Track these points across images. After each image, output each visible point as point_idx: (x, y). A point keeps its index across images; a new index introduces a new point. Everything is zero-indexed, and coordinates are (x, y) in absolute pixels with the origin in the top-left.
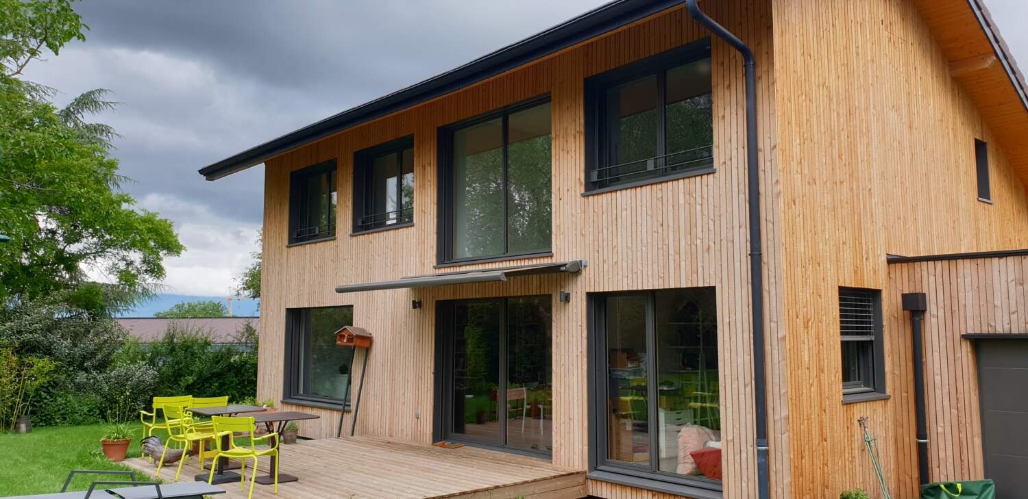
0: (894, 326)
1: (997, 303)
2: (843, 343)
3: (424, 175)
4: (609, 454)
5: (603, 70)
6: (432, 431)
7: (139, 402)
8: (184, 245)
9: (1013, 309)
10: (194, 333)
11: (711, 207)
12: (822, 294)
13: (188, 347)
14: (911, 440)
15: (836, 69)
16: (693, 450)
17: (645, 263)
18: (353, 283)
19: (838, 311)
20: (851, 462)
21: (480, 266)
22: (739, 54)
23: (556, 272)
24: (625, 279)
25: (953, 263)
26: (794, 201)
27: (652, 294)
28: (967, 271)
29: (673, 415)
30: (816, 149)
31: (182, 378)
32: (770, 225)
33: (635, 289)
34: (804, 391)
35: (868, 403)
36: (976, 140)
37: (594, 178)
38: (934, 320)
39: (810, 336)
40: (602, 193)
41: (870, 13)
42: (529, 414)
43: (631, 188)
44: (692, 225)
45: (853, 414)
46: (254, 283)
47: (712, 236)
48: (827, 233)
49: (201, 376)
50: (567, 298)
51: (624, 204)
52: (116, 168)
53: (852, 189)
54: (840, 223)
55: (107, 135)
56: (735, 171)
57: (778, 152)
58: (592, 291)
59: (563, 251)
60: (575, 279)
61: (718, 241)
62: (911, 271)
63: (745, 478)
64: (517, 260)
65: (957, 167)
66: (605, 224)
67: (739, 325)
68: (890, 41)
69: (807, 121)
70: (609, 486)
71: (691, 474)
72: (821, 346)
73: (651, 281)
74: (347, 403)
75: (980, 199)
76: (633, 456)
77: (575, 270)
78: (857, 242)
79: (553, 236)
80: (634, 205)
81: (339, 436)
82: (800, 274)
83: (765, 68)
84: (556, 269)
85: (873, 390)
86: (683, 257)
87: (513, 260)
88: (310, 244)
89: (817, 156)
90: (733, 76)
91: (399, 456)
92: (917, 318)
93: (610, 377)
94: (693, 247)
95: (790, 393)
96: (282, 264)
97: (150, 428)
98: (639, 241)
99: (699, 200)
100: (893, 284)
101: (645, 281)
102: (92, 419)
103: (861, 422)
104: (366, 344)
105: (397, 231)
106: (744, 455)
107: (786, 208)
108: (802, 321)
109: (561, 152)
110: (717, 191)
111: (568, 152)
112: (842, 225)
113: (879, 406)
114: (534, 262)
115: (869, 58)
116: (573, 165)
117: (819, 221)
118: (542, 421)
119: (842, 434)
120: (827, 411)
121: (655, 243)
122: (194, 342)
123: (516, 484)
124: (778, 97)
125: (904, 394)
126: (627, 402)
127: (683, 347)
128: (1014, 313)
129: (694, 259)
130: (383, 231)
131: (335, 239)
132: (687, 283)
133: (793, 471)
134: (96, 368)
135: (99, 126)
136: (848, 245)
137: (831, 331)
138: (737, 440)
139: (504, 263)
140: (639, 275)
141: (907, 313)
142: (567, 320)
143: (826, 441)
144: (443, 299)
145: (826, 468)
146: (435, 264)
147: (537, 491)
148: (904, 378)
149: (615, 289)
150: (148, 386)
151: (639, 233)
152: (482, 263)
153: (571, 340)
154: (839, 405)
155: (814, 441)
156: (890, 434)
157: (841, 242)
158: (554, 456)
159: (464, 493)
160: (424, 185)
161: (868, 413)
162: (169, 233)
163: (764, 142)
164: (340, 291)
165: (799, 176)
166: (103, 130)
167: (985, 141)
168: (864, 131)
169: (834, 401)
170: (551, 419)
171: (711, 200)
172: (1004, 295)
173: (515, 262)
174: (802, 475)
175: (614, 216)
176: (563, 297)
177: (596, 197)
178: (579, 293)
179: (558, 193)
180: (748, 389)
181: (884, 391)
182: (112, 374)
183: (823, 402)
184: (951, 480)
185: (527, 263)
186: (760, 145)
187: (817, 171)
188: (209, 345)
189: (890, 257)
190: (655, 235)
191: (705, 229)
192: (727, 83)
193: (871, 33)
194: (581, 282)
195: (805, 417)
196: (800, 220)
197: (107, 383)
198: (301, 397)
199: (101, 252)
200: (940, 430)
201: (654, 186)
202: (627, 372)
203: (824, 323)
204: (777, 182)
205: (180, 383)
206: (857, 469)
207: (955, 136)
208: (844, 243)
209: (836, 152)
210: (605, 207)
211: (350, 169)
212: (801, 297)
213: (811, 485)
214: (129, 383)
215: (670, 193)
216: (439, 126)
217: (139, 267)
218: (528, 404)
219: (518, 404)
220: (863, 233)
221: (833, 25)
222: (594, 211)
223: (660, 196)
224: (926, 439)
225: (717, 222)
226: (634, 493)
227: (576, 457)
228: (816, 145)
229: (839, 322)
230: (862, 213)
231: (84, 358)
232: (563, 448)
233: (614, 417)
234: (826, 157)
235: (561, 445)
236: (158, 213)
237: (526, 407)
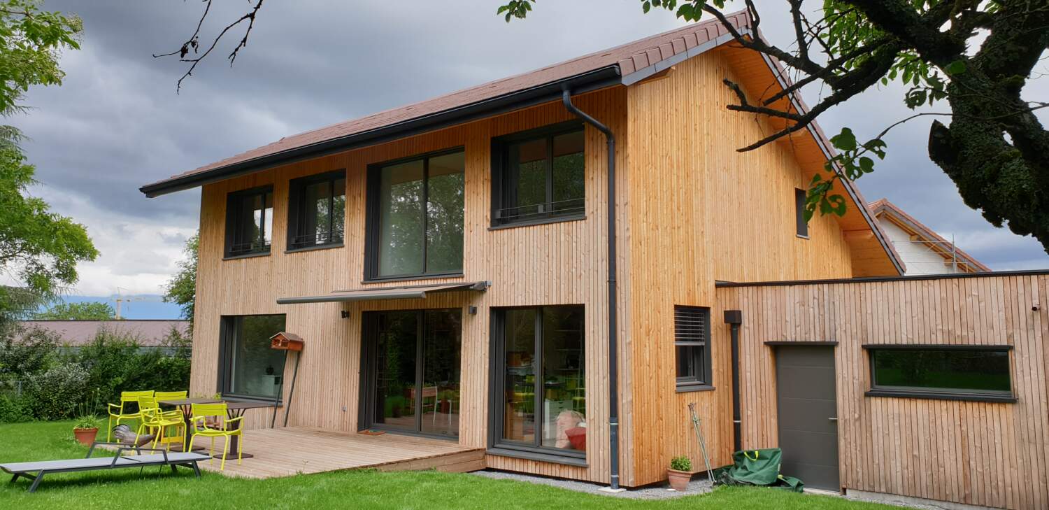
0: (720, 334)
1: (788, 319)
2: (676, 346)
3: (354, 204)
4: (504, 435)
5: (505, 133)
6: (357, 421)
7: (71, 402)
8: (99, 250)
9: (798, 324)
10: (122, 337)
11: (583, 245)
12: (661, 311)
13: (117, 350)
14: (730, 421)
15: (678, 143)
16: (567, 429)
17: (535, 284)
18: (293, 296)
19: (674, 323)
20: (682, 436)
21: (402, 283)
22: (604, 135)
23: (466, 290)
24: (520, 297)
25: (760, 288)
26: (641, 243)
27: (540, 309)
28: (769, 295)
29: (557, 404)
30: (659, 204)
31: (111, 379)
32: (623, 261)
33: (527, 304)
34: (645, 382)
35: (697, 393)
36: (797, 190)
37: (498, 216)
38: (746, 331)
39: (651, 341)
40: (504, 229)
41: (707, 97)
42: (439, 410)
43: (526, 226)
44: (569, 257)
45: (684, 400)
46: (185, 291)
47: (583, 266)
48: (666, 265)
49: (129, 377)
50: (474, 311)
51: (520, 238)
52: (32, 174)
53: (687, 233)
54: (677, 258)
55: (15, 138)
56: (599, 219)
57: (629, 208)
58: (494, 305)
59: (472, 273)
60: (481, 296)
61: (587, 270)
62: (732, 292)
63: (601, 447)
64: (434, 279)
65: (779, 211)
66: (506, 253)
67: (600, 333)
68: (723, 117)
69: (652, 183)
70: (503, 459)
71: (565, 448)
72: (659, 350)
73: (539, 298)
74: (280, 400)
75: (798, 235)
76: (523, 437)
77: (481, 289)
78: (691, 271)
79: (465, 261)
80: (528, 239)
81: (273, 427)
82: (644, 296)
83: (621, 146)
84: (466, 288)
85: (702, 383)
86: (562, 282)
87: (431, 279)
88: (246, 258)
89: (659, 209)
90: (599, 149)
91: (331, 441)
92: (735, 329)
93: (507, 375)
94: (570, 274)
95: (634, 383)
96: (217, 275)
97: (117, 418)
98: (531, 268)
99: (574, 239)
100: (719, 302)
101: (535, 298)
102: (26, 417)
103: (690, 407)
104: (299, 348)
105: (328, 251)
106: (602, 430)
107: (634, 247)
108: (644, 330)
109: (472, 194)
110: (587, 233)
111: (477, 195)
112: (679, 260)
113: (706, 395)
114: (449, 281)
115: (705, 132)
116: (482, 205)
117: (660, 256)
118: (450, 415)
119: (675, 415)
120: (663, 397)
121: (543, 270)
122: (123, 346)
123: (429, 457)
124: (630, 166)
125: (726, 387)
126: (520, 397)
127: (567, 350)
128: (798, 326)
129: (570, 284)
130: (316, 250)
131: (270, 255)
132: (565, 301)
133: (635, 440)
134: (29, 369)
135: (7, 128)
136: (683, 274)
137: (668, 338)
138: (597, 419)
139: (423, 281)
140: (531, 294)
141: (729, 325)
142: (474, 330)
143: (662, 420)
144: (368, 310)
145: (661, 440)
146: (362, 280)
147: (446, 463)
148: (725, 374)
149: (512, 305)
150: (81, 386)
151: (531, 262)
152: (404, 281)
153: (476, 345)
154: (673, 394)
155: (652, 420)
156: (715, 416)
157: (677, 272)
158: (460, 436)
159: (390, 463)
160: (354, 212)
161: (697, 401)
162: (84, 237)
163: (619, 200)
164: (280, 302)
165: (645, 224)
166: (11, 132)
167: (803, 189)
168: (699, 188)
169: (669, 390)
170: (458, 413)
171: (583, 239)
172: (793, 313)
173: (432, 281)
174: (642, 444)
175: (513, 248)
176: (471, 311)
177: (499, 232)
178: (484, 307)
179: (469, 227)
180: (605, 381)
181: (711, 385)
182: (46, 375)
183: (660, 391)
184: (751, 449)
185: (442, 282)
186: (617, 202)
187: (659, 220)
188: (138, 348)
189: (717, 283)
190: (543, 263)
191: (579, 261)
192: (595, 154)
193: (707, 113)
194: (486, 299)
195: (646, 401)
196: (644, 257)
197: (39, 384)
198: (232, 395)
199: (11, 256)
200: (749, 413)
201: (543, 226)
202: (520, 369)
203: (662, 332)
204: (628, 229)
205: (109, 383)
206: (687, 442)
207: (778, 187)
208: (680, 273)
209: (675, 207)
210: (506, 240)
211: (286, 195)
212: (644, 313)
213: (649, 452)
214: (62, 383)
215: (554, 232)
216: (368, 163)
217: (50, 271)
218: (439, 400)
219: (431, 399)
220: (696, 265)
221: (676, 110)
222: (497, 243)
223: (547, 234)
224: (739, 420)
225: (587, 256)
226: (522, 463)
227: (478, 437)
228: (659, 201)
229: (674, 331)
230: (695, 250)
231: (18, 360)
232: (468, 431)
233: (509, 406)
234: (667, 208)
235: (466, 429)
236: (72, 218)
237: (437, 402)
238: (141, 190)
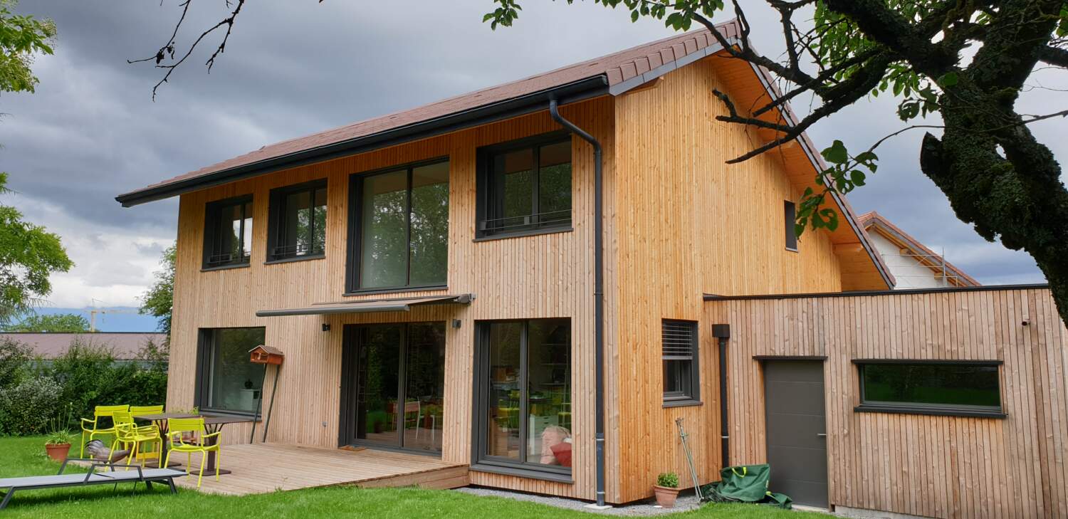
0: (707, 347)
1: (777, 333)
2: (664, 361)
3: (336, 214)
4: (488, 451)
5: (491, 143)
6: (337, 436)
7: (43, 417)
8: (73, 260)
9: (786, 338)
10: (97, 350)
11: (569, 257)
12: (649, 324)
13: (91, 364)
14: (717, 437)
15: (666, 154)
17: (520, 297)
18: (272, 309)
19: (661, 337)
20: (669, 452)
21: (385, 296)
22: (591, 145)
23: (450, 303)
24: (505, 310)
25: (748, 302)
26: (628, 255)
27: (526, 321)
28: (758, 309)
29: (542, 419)
30: (647, 216)
31: (85, 394)
32: (610, 273)
33: (512, 318)
34: (632, 397)
35: (684, 408)
36: (785, 201)
37: (484, 228)
38: (735, 345)
39: (638, 355)
40: (489, 241)
41: (696, 108)
42: (422, 425)
43: (512, 238)
44: (556, 270)
45: (672, 415)
46: (162, 303)
47: (569, 279)
48: (654, 278)
49: (104, 391)
50: (458, 325)
51: (506, 250)
53: (675, 245)
54: (664, 271)
56: (586, 231)
57: (616, 220)
58: (479, 319)
59: (457, 285)
60: (465, 310)
61: (574, 283)
62: (720, 306)
63: (587, 464)
64: (417, 292)
65: (768, 223)
66: (491, 265)
67: (586, 347)
68: (712, 128)
69: (640, 195)
70: (487, 476)
71: (550, 464)
72: (646, 364)
73: (524, 312)
74: (259, 415)
75: (787, 248)
76: (507, 453)
77: (465, 302)
78: (678, 284)
79: (449, 274)
80: (513, 251)
81: (251, 442)
82: (631, 309)
83: (609, 157)
84: (450, 301)
85: (690, 397)
86: (548, 294)
87: (414, 292)
88: (224, 269)
89: (647, 221)
90: (587, 159)
91: (312, 457)
92: (723, 343)
93: (492, 390)
94: (556, 286)
95: (620, 398)
96: (195, 287)
97: (91, 433)
98: (517, 280)
99: (561, 251)
100: (707, 316)
101: (520, 312)
103: (678, 422)
104: (278, 362)
105: (309, 262)
106: (587, 446)
107: (622, 260)
108: (631, 344)
109: (457, 205)
110: (573, 245)
111: (462, 206)
112: (666, 273)
113: (693, 410)
114: (432, 294)
115: (694, 143)
116: (466, 216)
117: (648, 269)
118: (433, 430)
119: (662, 431)
120: (650, 412)
121: (529, 283)
122: (97, 359)
123: (412, 474)
124: (618, 178)
125: (714, 402)
126: (504, 412)
127: (552, 364)
128: (787, 341)
129: (557, 297)
130: (297, 261)
131: (249, 267)
132: (551, 314)
133: (621, 456)
136: (670, 287)
137: (655, 352)
138: (582, 434)
139: (406, 294)
140: (516, 307)
141: (717, 339)
142: (458, 343)
143: (649, 435)
144: (350, 323)
145: (648, 456)
146: (344, 293)
147: (429, 479)
149: (497, 318)
150: (54, 400)
151: (517, 274)
152: (387, 294)
153: (460, 359)
154: (660, 409)
155: (639, 436)
156: (703, 432)
157: (665, 285)
158: (443, 453)
160: (335, 223)
161: (684, 416)
162: (57, 247)
164: (259, 315)
165: (633, 236)
167: (793, 202)
168: (687, 200)
169: (656, 406)
170: (441, 429)
171: (570, 251)
172: (781, 327)
173: (416, 293)
174: (629, 461)
175: (498, 260)
176: (455, 324)
177: (484, 243)
178: (468, 320)
179: (453, 238)
180: (592, 396)
181: (698, 399)
182: (17, 389)
183: (647, 406)
184: (738, 465)
185: (426, 294)
186: (604, 213)
187: (647, 232)
188: (112, 361)
189: (706, 296)
190: (529, 276)
191: (565, 274)
192: (582, 165)
193: (696, 124)
194: (470, 312)
195: (633, 417)
196: (632, 269)
197: (10, 398)
198: (210, 410)
200: (737, 428)
201: (529, 238)
202: (505, 384)
203: (649, 345)
204: (615, 241)
205: (82, 398)
206: (674, 458)
207: (767, 200)
208: (667, 286)
209: (663, 219)
210: (491, 252)
211: (266, 205)
212: (631, 327)
213: (636, 468)
214: (34, 398)
215: (540, 244)
216: (350, 173)
217: (22, 282)
218: (421, 415)
219: (413, 415)
220: (683, 278)
221: (664, 121)
222: (482, 255)
223: (533, 246)
224: (727, 435)
225: (573, 269)
226: (506, 480)
227: (461, 453)
228: (647, 213)
229: (661, 345)
230: (683, 263)
232: (451, 446)
233: (493, 421)
234: (654, 221)
235: (449, 444)
236: (45, 227)
237: (420, 417)
238: (117, 199)
